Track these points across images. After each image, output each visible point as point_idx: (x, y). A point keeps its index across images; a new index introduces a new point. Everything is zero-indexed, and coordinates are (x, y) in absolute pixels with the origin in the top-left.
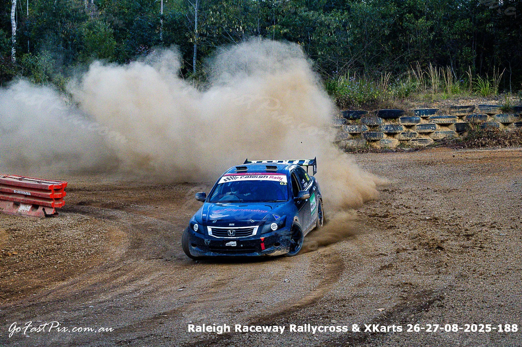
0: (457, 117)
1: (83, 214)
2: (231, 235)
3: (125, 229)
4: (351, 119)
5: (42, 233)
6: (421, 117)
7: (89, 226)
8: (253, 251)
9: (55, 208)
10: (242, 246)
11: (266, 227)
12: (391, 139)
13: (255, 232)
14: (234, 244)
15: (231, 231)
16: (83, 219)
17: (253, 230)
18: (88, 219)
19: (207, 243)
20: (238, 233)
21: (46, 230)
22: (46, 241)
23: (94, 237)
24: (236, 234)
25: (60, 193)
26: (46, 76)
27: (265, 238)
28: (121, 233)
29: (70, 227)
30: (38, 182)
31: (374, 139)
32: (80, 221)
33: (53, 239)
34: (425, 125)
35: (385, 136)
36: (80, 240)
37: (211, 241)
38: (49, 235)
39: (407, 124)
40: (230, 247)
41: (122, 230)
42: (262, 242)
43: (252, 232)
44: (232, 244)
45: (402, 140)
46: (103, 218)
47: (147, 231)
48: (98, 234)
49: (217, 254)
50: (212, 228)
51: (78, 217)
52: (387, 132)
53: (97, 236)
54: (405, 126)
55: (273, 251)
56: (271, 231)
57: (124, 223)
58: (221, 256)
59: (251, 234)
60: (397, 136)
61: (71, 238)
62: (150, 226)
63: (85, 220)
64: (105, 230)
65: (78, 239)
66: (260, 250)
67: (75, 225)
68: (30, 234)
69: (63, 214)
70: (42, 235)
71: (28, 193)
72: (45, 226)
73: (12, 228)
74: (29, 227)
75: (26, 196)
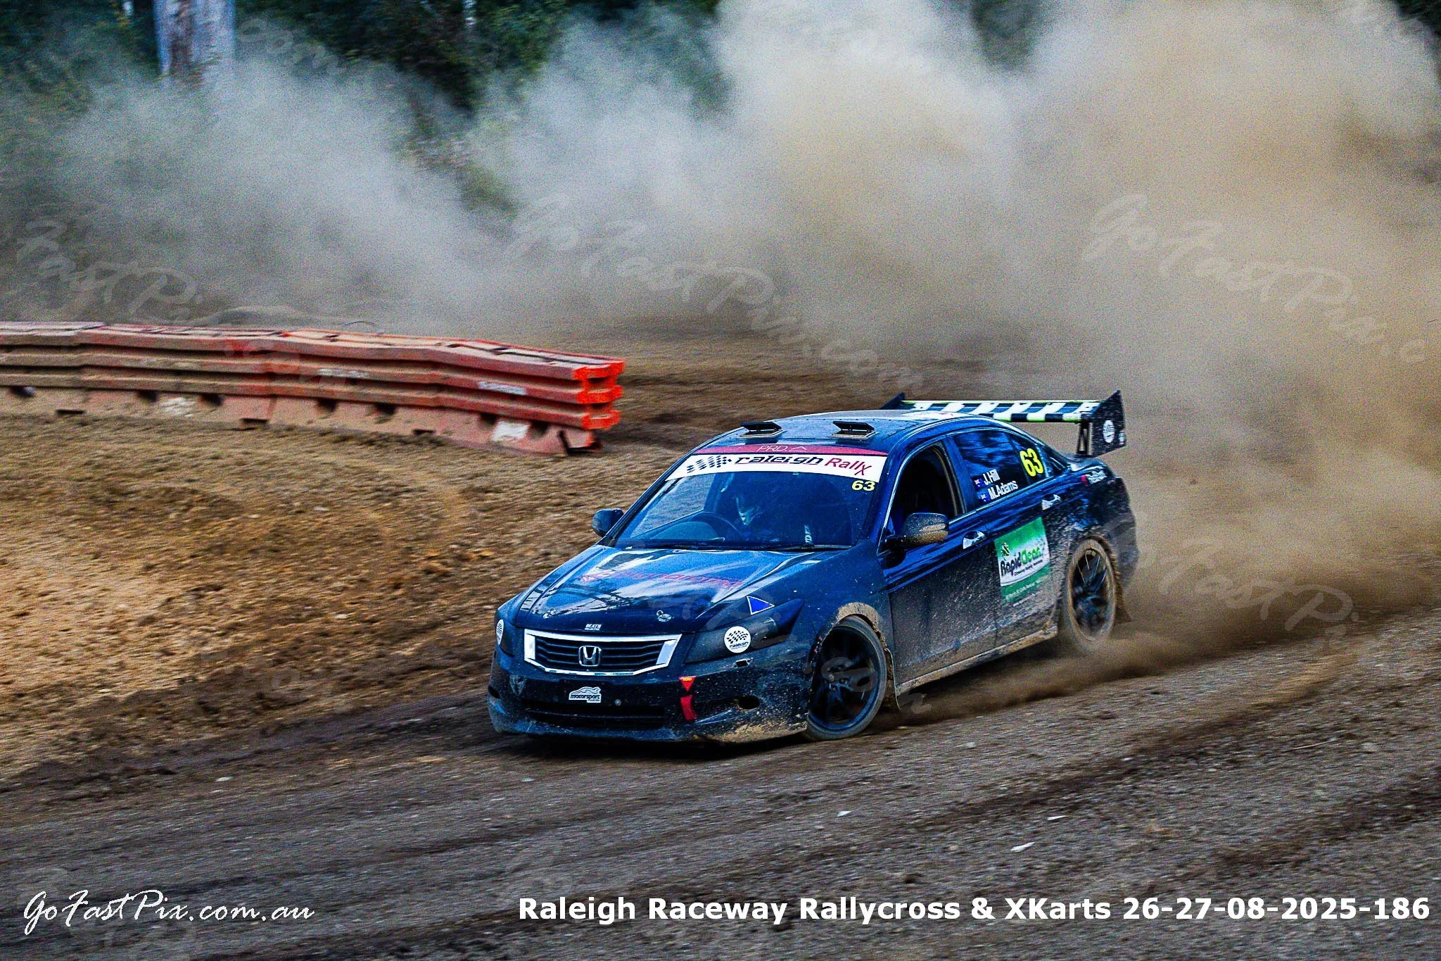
1: (668, 448)
2: (589, 663)
5: (558, 500)
8: (656, 725)
9: (594, 431)
10: (618, 702)
11: (708, 641)
13: (664, 660)
14: (591, 695)
15: (590, 651)
17: (659, 648)
19: (517, 689)
20: (611, 656)
21: (571, 491)
22: (571, 520)
24: (604, 660)
25: (606, 391)
27: (696, 680)
30: (547, 360)
32: (662, 467)
37: (529, 682)
40: (581, 706)
42: (684, 693)
43: (657, 655)
44: (589, 697)
49: (547, 729)
50: (537, 637)
51: (654, 457)
55: (729, 726)
56: (725, 654)
58: (556, 735)
59: (654, 663)
66: (681, 722)
67: (647, 478)
68: (525, 502)
69: (615, 447)
70: (559, 505)
71: (518, 389)
72: (565, 478)
73: (478, 483)
74: (522, 482)
75: (513, 397)
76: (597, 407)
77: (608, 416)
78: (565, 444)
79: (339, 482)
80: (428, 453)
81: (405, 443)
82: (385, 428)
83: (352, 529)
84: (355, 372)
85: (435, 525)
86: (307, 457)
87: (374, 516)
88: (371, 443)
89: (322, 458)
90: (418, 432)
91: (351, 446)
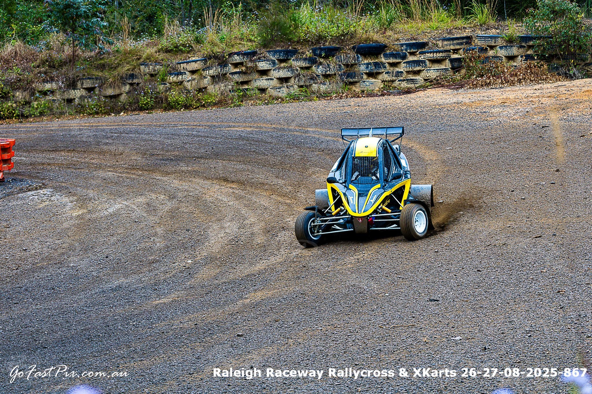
0: (451, 51)
4: (323, 58)
6: (408, 52)
12: (372, 80)
31: (352, 81)
34: (414, 62)
35: (365, 77)
39: (392, 60)
45: (386, 81)
52: (368, 71)
54: (389, 63)
60: (380, 77)
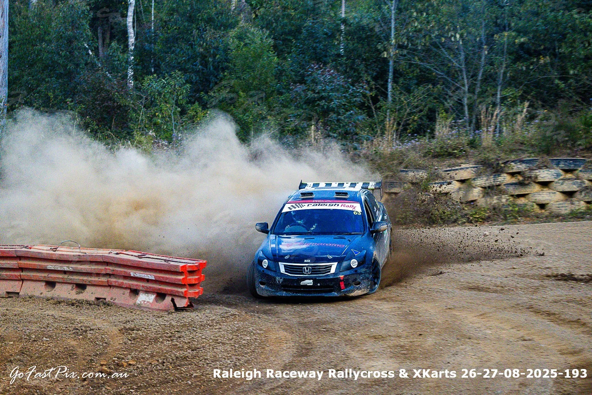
1: (228, 307)
3: (289, 328)
5: (170, 334)
7: (237, 324)
9: (189, 298)
16: (230, 314)
18: (236, 315)
21: (177, 330)
22: (177, 345)
23: (244, 340)
25: (197, 277)
26: (176, 109)
28: (282, 334)
29: (210, 326)
30: (165, 260)
32: (225, 317)
33: (186, 343)
36: (224, 344)
38: (180, 337)
41: (284, 329)
46: (258, 313)
47: (320, 331)
48: (251, 336)
51: (221, 312)
53: (248, 338)
57: (287, 319)
61: (211, 341)
62: (325, 323)
63: (231, 315)
64: (261, 330)
65: (221, 342)
67: (217, 323)
68: (154, 336)
69: (200, 307)
70: (170, 337)
71: (150, 276)
72: (174, 323)
73: (128, 326)
74: (151, 325)
75: (148, 280)
76: (192, 286)
77: (197, 291)
78: (175, 305)
79: (56, 325)
80: (103, 309)
81: (90, 304)
82: (80, 297)
83: (62, 350)
84: (66, 267)
85: (105, 348)
86: (40, 312)
87: (73, 343)
88: (73, 305)
89: (47, 312)
90: (98, 299)
91: (63, 306)
